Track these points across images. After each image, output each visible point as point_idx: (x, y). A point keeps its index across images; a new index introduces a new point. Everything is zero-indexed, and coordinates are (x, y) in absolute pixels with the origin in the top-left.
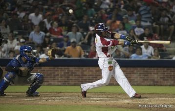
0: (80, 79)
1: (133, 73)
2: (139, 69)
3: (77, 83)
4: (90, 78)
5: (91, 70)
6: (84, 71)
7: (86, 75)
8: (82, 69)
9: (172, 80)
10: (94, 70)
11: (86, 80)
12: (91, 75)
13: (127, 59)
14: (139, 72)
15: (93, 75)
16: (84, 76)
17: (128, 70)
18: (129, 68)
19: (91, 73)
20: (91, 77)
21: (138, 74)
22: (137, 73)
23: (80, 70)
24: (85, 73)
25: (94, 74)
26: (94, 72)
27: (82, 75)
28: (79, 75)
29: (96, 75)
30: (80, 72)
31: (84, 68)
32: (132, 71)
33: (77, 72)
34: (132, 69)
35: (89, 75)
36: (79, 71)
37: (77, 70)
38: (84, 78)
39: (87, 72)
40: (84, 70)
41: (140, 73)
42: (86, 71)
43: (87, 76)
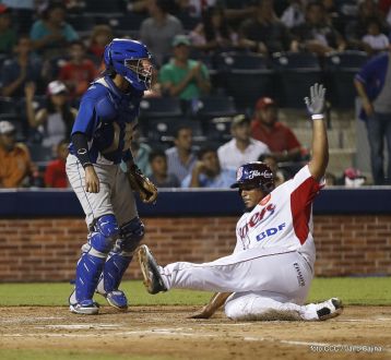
0: (20, 259)
1: (198, 237)
2: (217, 220)
3: (8, 272)
4: (55, 257)
5: (54, 228)
6: (30, 233)
7: (40, 247)
8: (27, 225)
9: (330, 257)
10: (66, 229)
11: (40, 262)
12: (54, 247)
13: (174, 190)
14: (216, 234)
15: (63, 247)
16: (32, 251)
17: (181, 227)
18: (182, 220)
19: (54, 239)
20: (54, 251)
21: (216, 239)
22: (213, 237)
23: (19, 230)
24: (35, 239)
25: (66, 243)
26: (66, 235)
27: (24, 247)
28: (16, 247)
29: (70, 246)
30: (19, 236)
31: (32, 224)
32: (194, 230)
33: (8, 237)
34: (193, 224)
35: (47, 247)
36: (15, 233)
37: (8, 229)
38: (32, 257)
39: (42, 235)
40: (32, 228)
41: (221, 237)
42: (39, 232)
43: (43, 250)
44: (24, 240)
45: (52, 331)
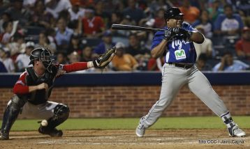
0: (133, 106)
2: (230, 87)
3: (127, 112)
5: (150, 90)
6: (138, 93)
7: (142, 100)
8: (136, 90)
10: (156, 91)
11: (142, 107)
14: (230, 94)
16: (139, 102)
19: (150, 96)
21: (230, 97)
22: (228, 95)
23: (133, 92)
24: (141, 96)
27: (135, 100)
28: (130, 100)
30: (132, 95)
31: (139, 89)
33: (127, 95)
35: (147, 100)
36: (130, 93)
37: (127, 91)
38: (139, 105)
39: (144, 94)
40: (139, 91)
41: (232, 96)
42: (142, 93)
43: (145, 102)
44: (135, 96)
45: (148, 141)
